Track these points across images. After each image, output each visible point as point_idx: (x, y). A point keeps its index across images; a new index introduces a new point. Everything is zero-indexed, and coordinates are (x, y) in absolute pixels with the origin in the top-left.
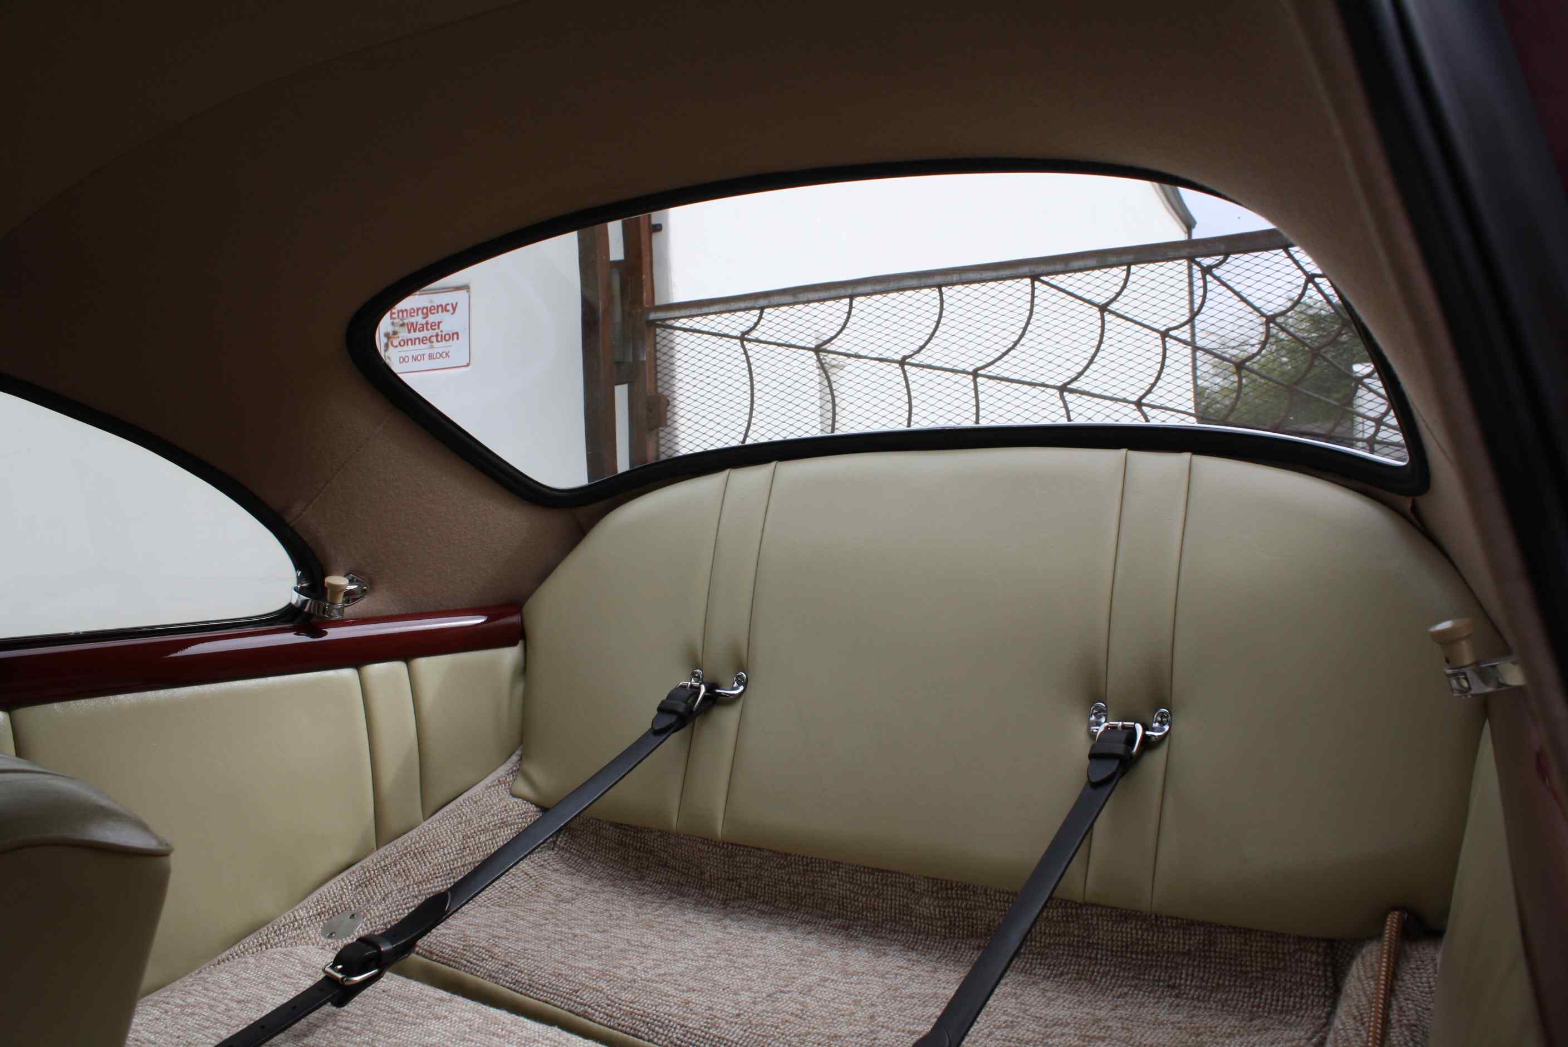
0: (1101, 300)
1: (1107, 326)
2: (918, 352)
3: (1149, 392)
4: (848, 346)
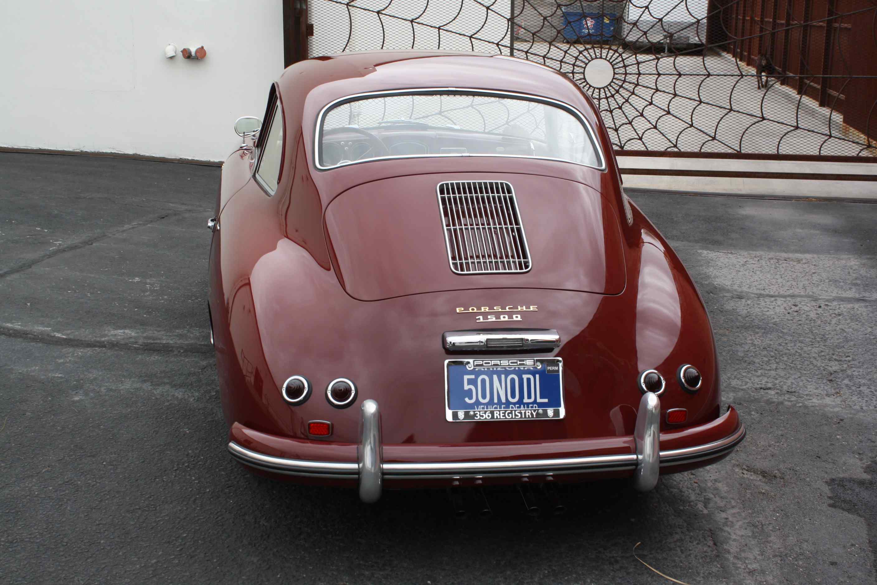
0: (487, 4)
1: (489, 14)
2: (418, 18)
3: (502, 40)
4: (390, 12)
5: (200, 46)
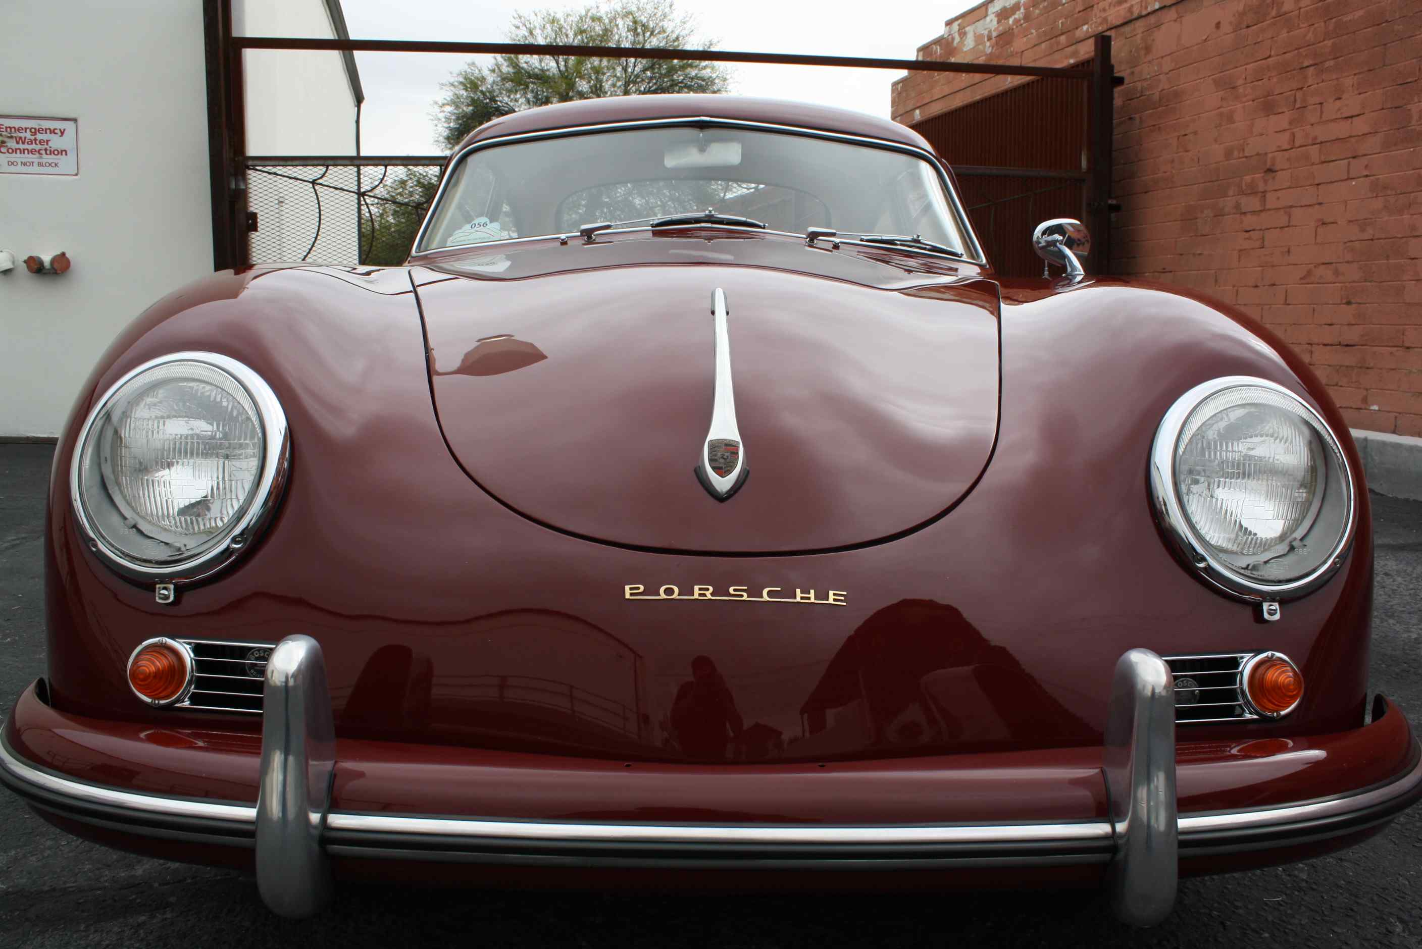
5: (59, 253)
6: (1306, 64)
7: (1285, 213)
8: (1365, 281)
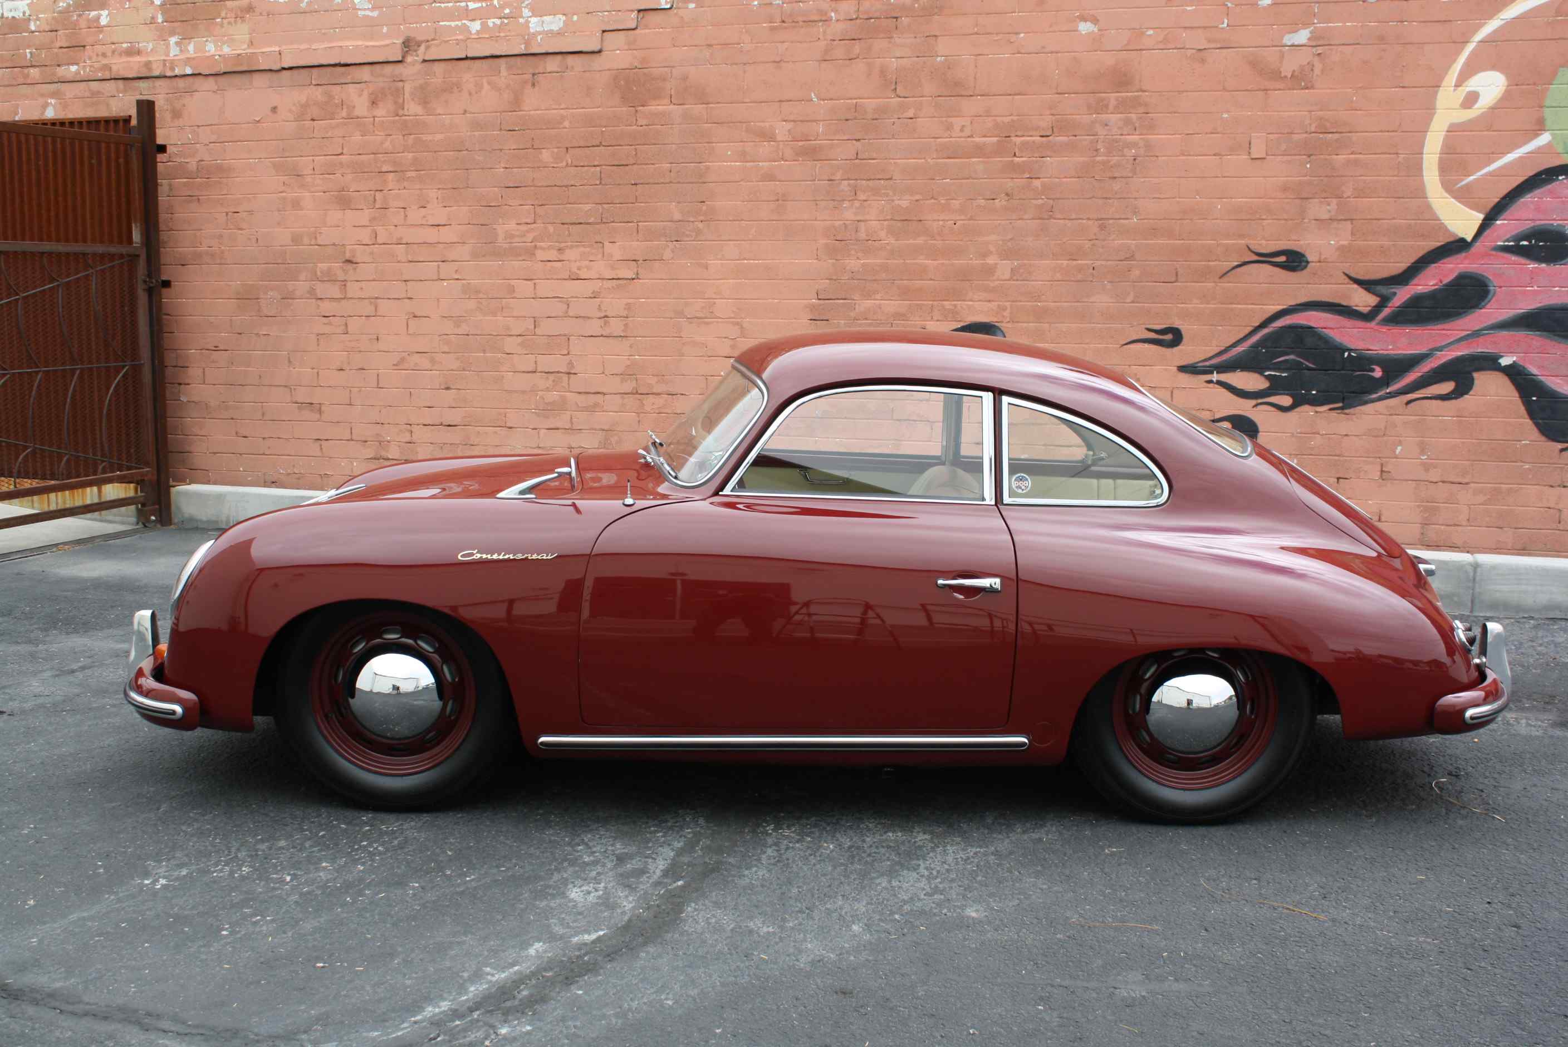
6: (384, 169)
7: (371, 303)
8: (464, 370)
